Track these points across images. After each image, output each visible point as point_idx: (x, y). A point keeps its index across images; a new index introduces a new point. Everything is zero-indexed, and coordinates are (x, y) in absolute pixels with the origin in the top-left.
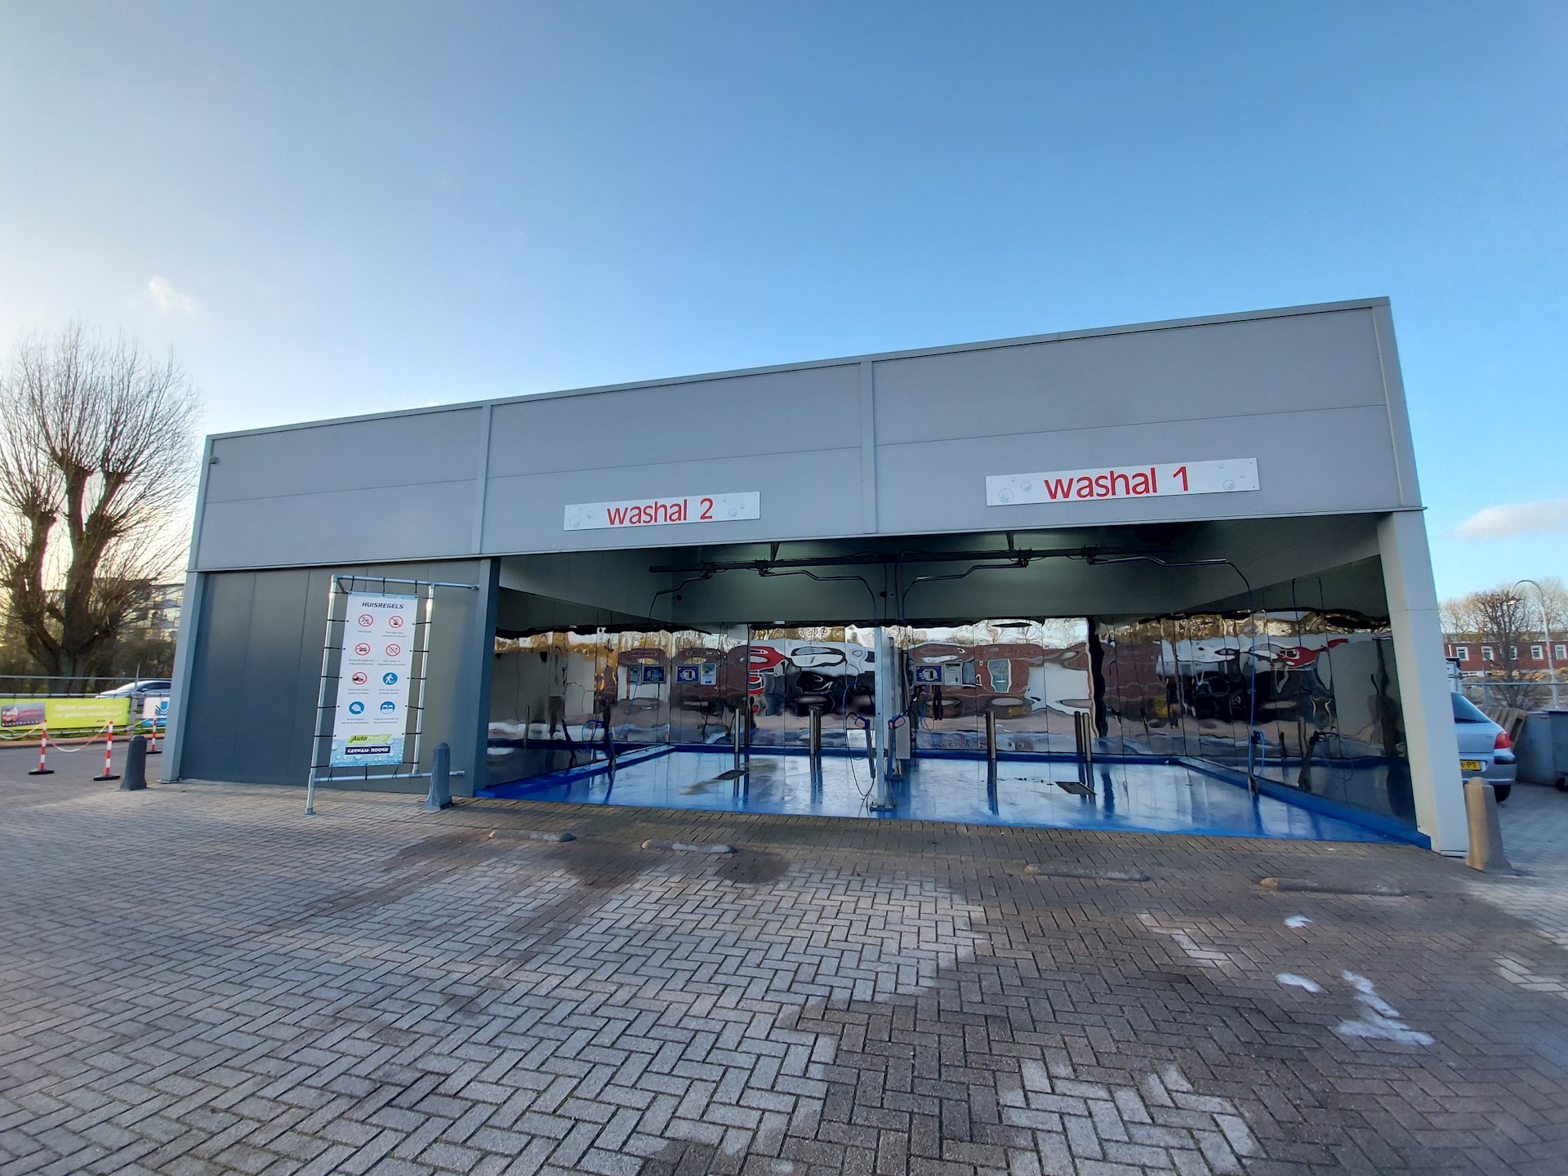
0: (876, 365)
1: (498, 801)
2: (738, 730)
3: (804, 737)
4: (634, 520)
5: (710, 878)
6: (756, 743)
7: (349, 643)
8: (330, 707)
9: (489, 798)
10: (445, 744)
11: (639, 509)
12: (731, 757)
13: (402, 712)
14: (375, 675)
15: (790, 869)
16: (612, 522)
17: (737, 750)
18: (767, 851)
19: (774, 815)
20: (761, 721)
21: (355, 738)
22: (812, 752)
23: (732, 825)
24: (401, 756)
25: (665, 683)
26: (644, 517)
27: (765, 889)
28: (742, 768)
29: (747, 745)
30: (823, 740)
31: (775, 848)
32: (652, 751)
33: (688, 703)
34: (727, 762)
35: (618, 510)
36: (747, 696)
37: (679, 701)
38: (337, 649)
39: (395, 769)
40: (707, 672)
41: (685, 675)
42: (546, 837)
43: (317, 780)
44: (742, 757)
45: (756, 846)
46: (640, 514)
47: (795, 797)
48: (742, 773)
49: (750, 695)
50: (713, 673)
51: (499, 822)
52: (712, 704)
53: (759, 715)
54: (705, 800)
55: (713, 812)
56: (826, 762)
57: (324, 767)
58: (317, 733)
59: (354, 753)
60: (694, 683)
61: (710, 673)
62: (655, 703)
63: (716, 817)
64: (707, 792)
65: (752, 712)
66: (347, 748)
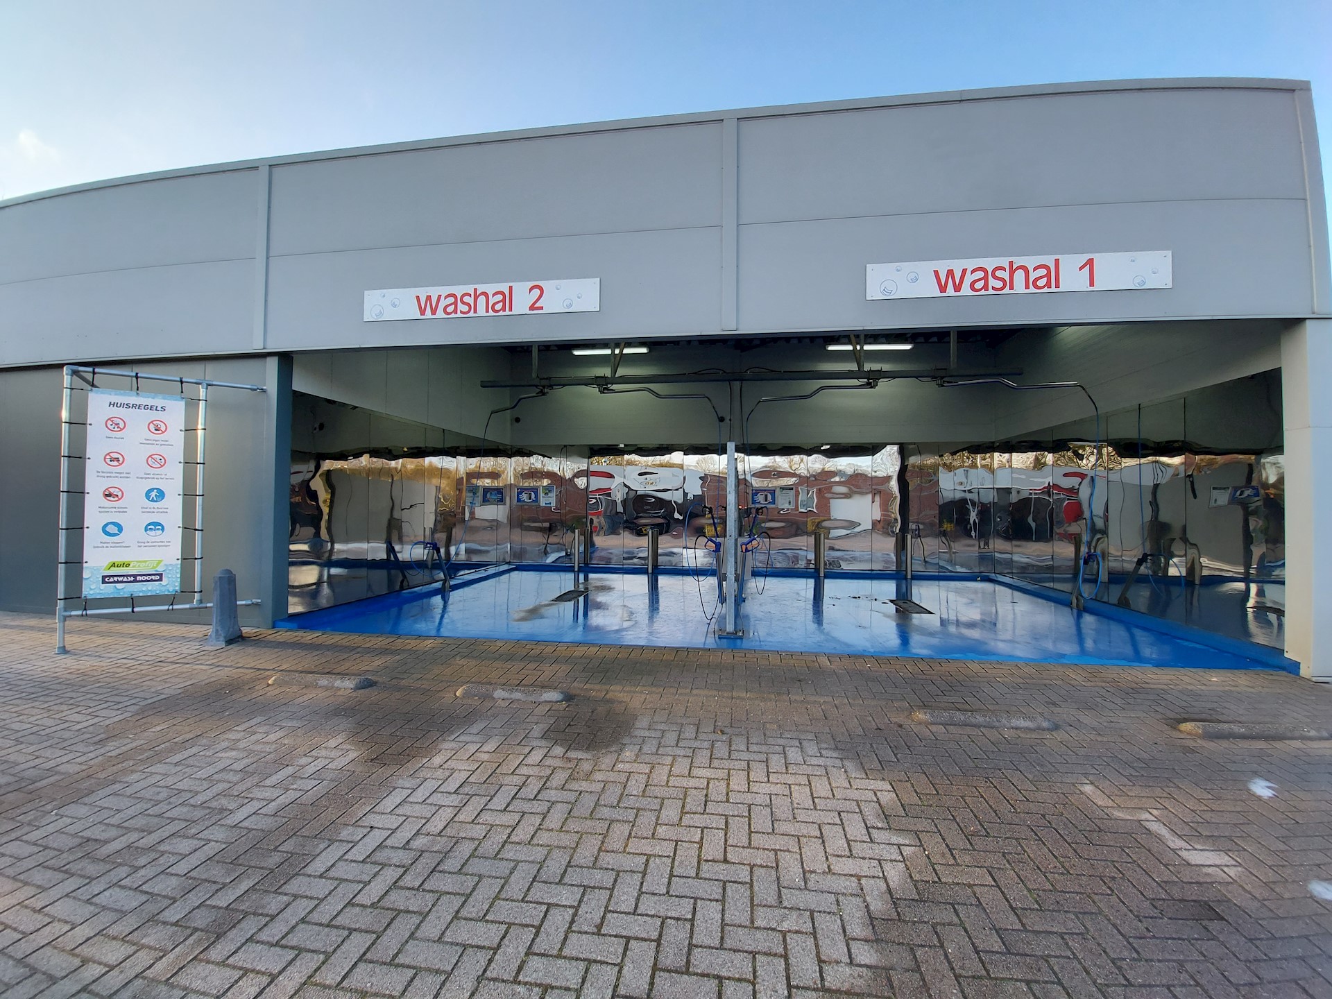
0: (743, 123)
1: (300, 633)
2: (579, 549)
3: (641, 555)
4: (450, 309)
5: (535, 743)
6: (595, 563)
7: (95, 450)
8: (76, 528)
9: (291, 630)
10: (229, 572)
11: (455, 296)
12: (571, 576)
13: (174, 536)
14: (134, 491)
15: (638, 724)
16: (423, 313)
17: (576, 569)
18: (608, 696)
19: (615, 646)
20: (599, 541)
21: (114, 565)
22: (650, 571)
23: (568, 660)
24: (177, 584)
25: (505, 504)
26: (461, 307)
27: (607, 761)
28: (581, 588)
29: (586, 564)
30: (660, 559)
31: (618, 692)
32: (491, 571)
33: (528, 524)
34: (566, 582)
35: (429, 298)
36: (586, 517)
37: (518, 521)
38: (78, 458)
39: (172, 599)
40: (546, 494)
41: (524, 497)
42: (338, 683)
43: (67, 614)
44: (582, 576)
45: (595, 690)
46: (455, 303)
47: (636, 622)
48: (581, 593)
49: (590, 517)
50: (553, 495)
51: (289, 661)
52: (552, 525)
53: (598, 535)
54: (541, 627)
55: (548, 642)
56: (663, 581)
57: (75, 598)
58: (62, 558)
59: (115, 582)
60: (534, 504)
61: (550, 495)
62: (494, 525)
63: (549, 649)
64: (542, 617)
65: (591, 532)
66: (104, 577)
